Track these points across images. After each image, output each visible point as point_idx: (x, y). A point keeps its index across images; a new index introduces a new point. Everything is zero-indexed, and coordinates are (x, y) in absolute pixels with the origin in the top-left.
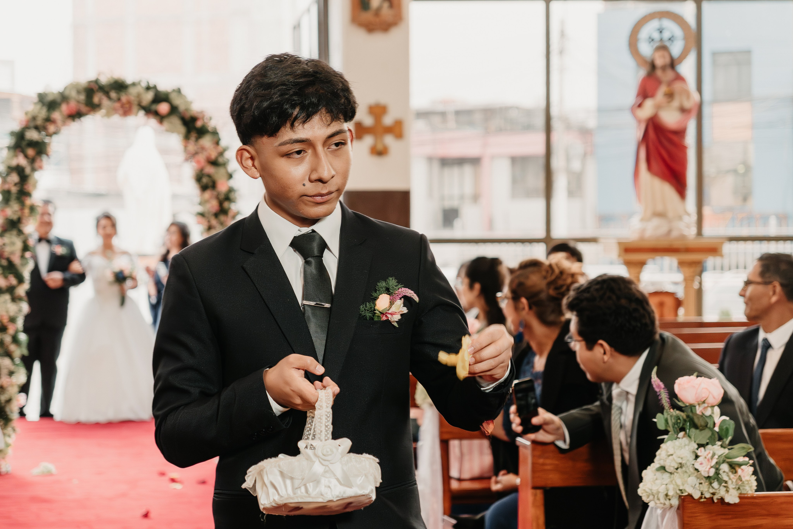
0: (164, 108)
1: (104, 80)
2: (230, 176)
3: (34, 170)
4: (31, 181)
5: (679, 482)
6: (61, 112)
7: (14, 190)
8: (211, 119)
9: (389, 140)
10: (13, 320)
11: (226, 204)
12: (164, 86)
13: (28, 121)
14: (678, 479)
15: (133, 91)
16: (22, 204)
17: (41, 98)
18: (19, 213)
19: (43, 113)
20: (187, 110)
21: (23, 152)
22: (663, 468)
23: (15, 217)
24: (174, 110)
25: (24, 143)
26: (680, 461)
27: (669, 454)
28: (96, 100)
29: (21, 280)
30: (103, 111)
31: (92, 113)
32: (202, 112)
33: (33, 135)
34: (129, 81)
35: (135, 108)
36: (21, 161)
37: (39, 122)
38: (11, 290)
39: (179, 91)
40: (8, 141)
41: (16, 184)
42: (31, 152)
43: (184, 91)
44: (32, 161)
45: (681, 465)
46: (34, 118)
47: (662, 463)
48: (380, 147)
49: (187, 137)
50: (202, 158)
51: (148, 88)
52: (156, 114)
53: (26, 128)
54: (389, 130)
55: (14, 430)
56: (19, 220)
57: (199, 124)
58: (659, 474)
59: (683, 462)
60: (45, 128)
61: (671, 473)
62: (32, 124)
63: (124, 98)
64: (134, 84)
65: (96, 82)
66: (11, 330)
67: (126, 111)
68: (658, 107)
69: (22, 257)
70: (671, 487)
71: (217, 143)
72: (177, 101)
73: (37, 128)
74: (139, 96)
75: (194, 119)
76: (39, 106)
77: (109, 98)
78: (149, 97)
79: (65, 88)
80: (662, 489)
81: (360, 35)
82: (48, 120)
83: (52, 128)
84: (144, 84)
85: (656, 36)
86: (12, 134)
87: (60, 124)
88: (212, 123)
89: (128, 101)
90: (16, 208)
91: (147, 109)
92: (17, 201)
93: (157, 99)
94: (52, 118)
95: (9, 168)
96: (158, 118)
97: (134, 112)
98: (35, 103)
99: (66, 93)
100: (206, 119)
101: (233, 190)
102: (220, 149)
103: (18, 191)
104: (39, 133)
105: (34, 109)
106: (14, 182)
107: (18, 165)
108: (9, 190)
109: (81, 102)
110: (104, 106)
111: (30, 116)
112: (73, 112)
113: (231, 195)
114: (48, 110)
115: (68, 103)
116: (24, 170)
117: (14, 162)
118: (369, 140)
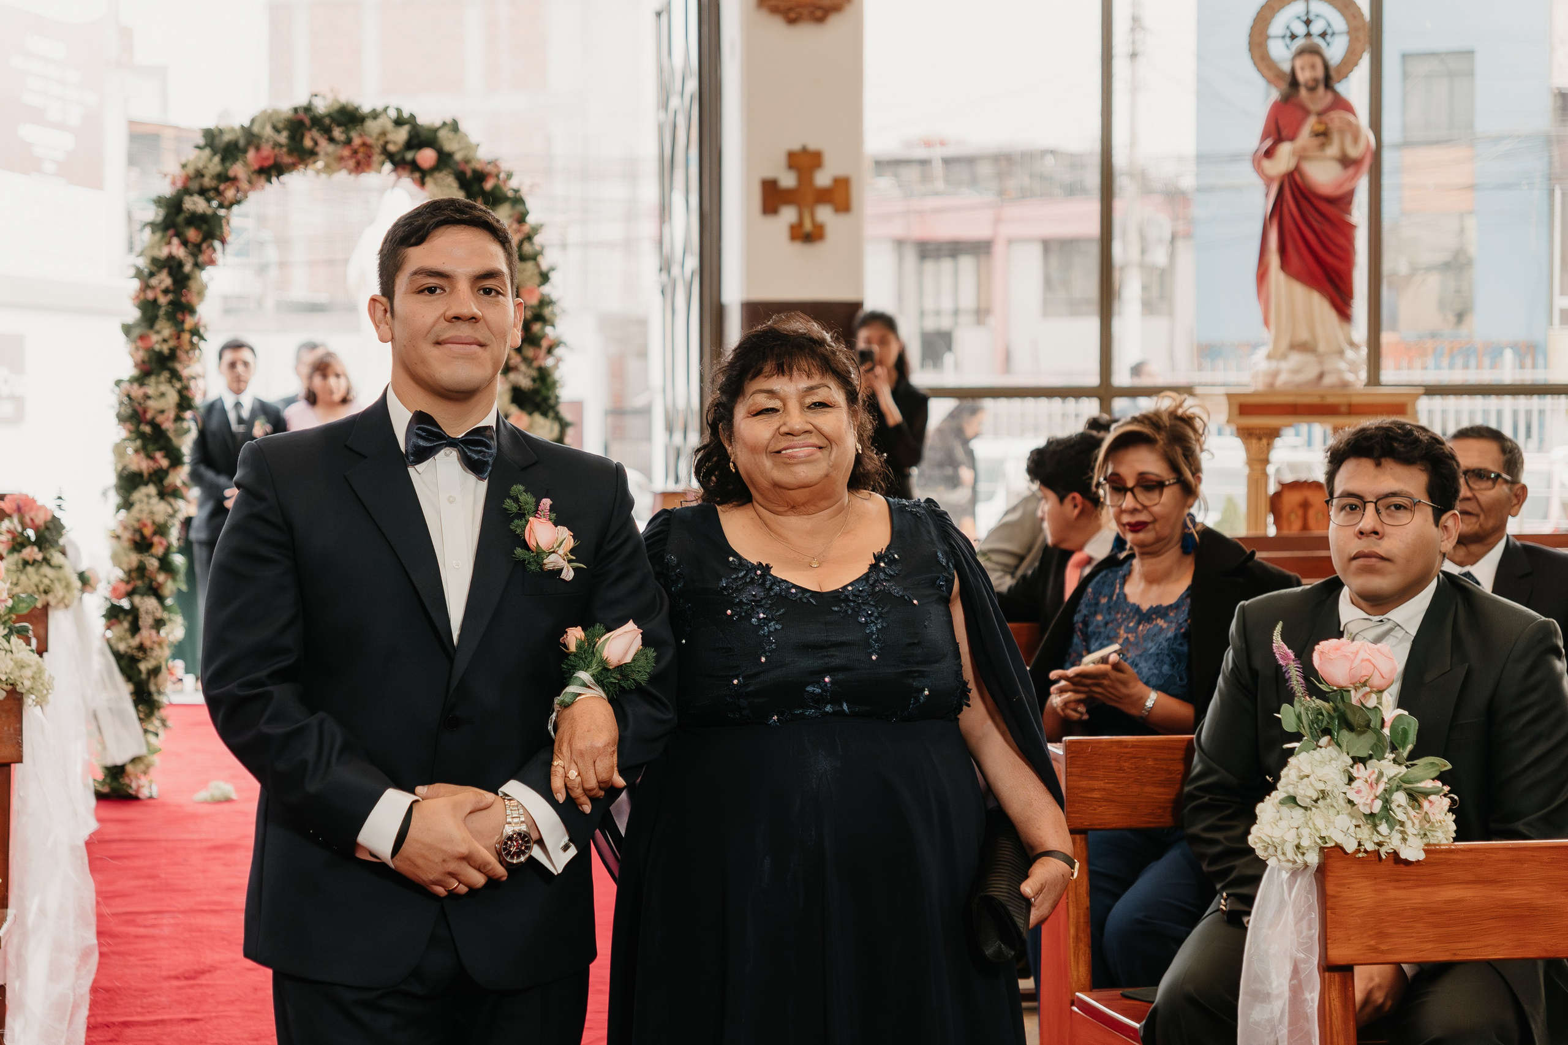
0: (427, 157)
1: (321, 107)
2: (544, 278)
3: (198, 266)
4: (194, 285)
5: (1320, 822)
6: (246, 164)
7: (163, 300)
8: (509, 176)
9: (824, 214)
10: (161, 530)
11: (536, 327)
12: (428, 117)
13: (188, 178)
14: (1318, 817)
15: (372, 126)
16: (178, 326)
17: (211, 138)
18: (172, 343)
19: (215, 165)
20: (467, 161)
21: (178, 234)
22: (1292, 800)
23: (165, 349)
24: (444, 159)
25: (180, 219)
26: (1322, 786)
27: (1302, 774)
28: (308, 143)
29: (176, 460)
30: (320, 164)
31: (301, 167)
32: (494, 163)
33: (196, 204)
34: (366, 109)
35: (377, 158)
36: (178, 250)
37: (207, 182)
38: (158, 477)
39: (454, 127)
40: (153, 214)
41: (166, 292)
42: (192, 234)
43: (463, 126)
44: (196, 250)
45: (1324, 795)
46: (199, 174)
47: (1291, 791)
48: (808, 226)
51: (399, 122)
52: (414, 167)
53: (186, 191)
54: (825, 196)
55: (163, 722)
56: (173, 355)
57: (489, 185)
58: (1285, 810)
59: (1328, 788)
60: (219, 193)
61: (1306, 808)
62: (194, 186)
63: (357, 141)
64: (375, 115)
65: (308, 109)
66: (159, 550)
67: (361, 163)
68: (1302, 156)
69: (179, 418)
70: (1305, 832)
71: (521, 219)
72: (450, 144)
73: (203, 192)
74: (384, 133)
75: (480, 176)
76: (207, 152)
77: (331, 140)
78: (401, 135)
79: (253, 121)
80: (1291, 838)
81: (775, 26)
82: (224, 178)
83: (230, 194)
84: (393, 114)
85: (1300, 29)
86: (159, 201)
87: (244, 185)
88: (513, 183)
89: (364, 144)
90: (167, 332)
91: (398, 158)
92: (169, 320)
93: (415, 141)
94: (231, 173)
95: (155, 261)
96: (417, 175)
97: (375, 165)
98: (198, 147)
99: (256, 129)
100: (502, 176)
101: (550, 303)
102: (526, 228)
103: (171, 303)
104: (209, 200)
105: (198, 158)
106: (163, 286)
107: (171, 258)
108: (155, 301)
109: (281, 146)
110: (322, 153)
111: (191, 170)
112: (267, 164)
113: (547, 312)
114: (223, 160)
115: (258, 148)
116: (180, 264)
117: (164, 252)
118: (788, 215)
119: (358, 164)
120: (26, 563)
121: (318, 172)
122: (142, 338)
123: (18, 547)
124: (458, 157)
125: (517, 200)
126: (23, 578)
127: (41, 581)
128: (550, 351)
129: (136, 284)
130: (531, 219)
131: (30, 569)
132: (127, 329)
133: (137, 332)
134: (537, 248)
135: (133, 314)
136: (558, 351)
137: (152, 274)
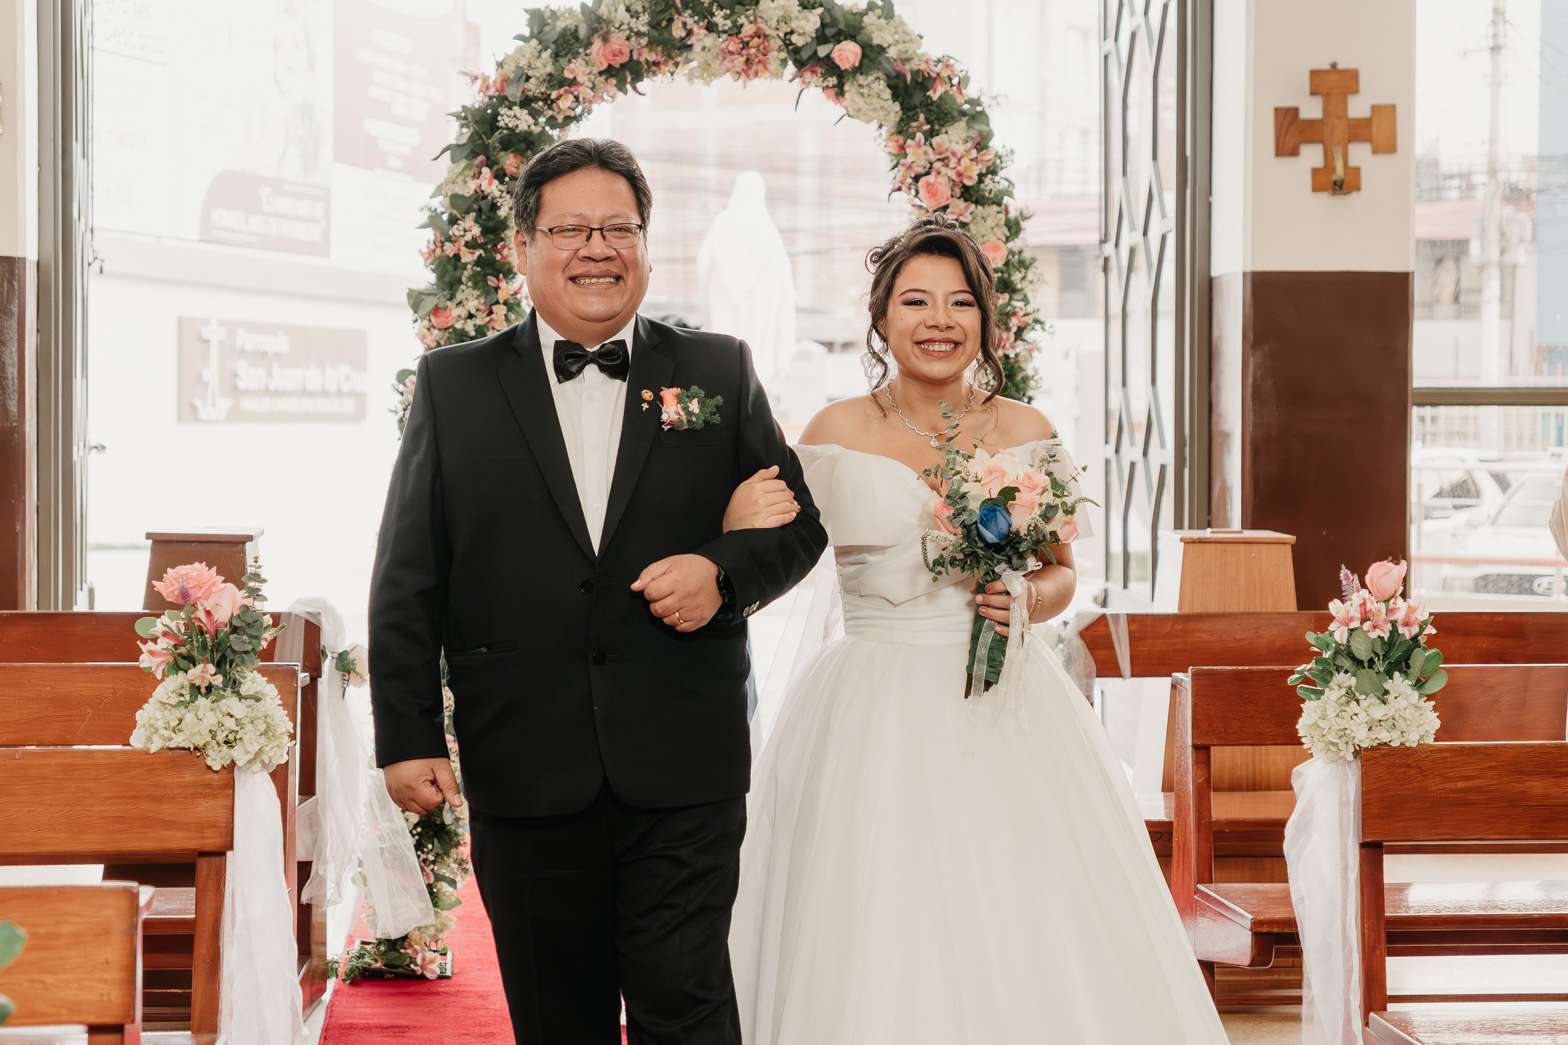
0: (847, 53)
2: (1013, 228)
6: (589, 62)
7: (468, 257)
8: (963, 82)
9: (1361, 156)
13: (505, 81)
15: (770, 10)
16: (490, 295)
17: (539, 20)
18: (481, 320)
19: (544, 65)
20: (907, 57)
21: (490, 163)
23: (470, 327)
24: (872, 55)
25: (494, 140)
28: (678, 32)
30: (694, 65)
31: (668, 70)
32: (945, 61)
33: (519, 120)
35: (775, 56)
36: (488, 185)
37: (534, 88)
39: (886, 10)
40: (454, 133)
41: (472, 245)
42: (510, 164)
46: (522, 76)
48: (1340, 172)
49: (903, 130)
50: (941, 181)
52: (830, 67)
53: (503, 100)
54: (1361, 131)
57: (935, 95)
60: (549, 102)
62: (514, 93)
63: (748, 30)
67: (753, 63)
71: (981, 145)
72: (880, 34)
73: (526, 102)
74: (785, 19)
75: (923, 81)
76: (534, 45)
77: (711, 28)
78: (811, 22)
82: (558, 81)
83: (566, 105)
86: (466, 116)
87: (585, 92)
88: (971, 92)
89: (758, 34)
90: (472, 305)
91: (805, 55)
92: (475, 286)
93: (829, 32)
94: (568, 75)
95: (455, 200)
96: (833, 81)
97: (774, 65)
98: (520, 37)
99: (603, 11)
100: (955, 81)
101: (1024, 265)
102: (989, 156)
103: (479, 262)
104: (535, 114)
105: (519, 50)
106: (468, 237)
107: (481, 195)
108: (457, 257)
109: (639, 34)
110: (697, 48)
111: (510, 70)
112: (617, 63)
113: (1016, 277)
114: (556, 56)
115: (605, 39)
116: (494, 207)
117: (469, 189)
118: (1312, 155)
119: (748, 62)
120: (195, 690)
121: (691, 77)
122: (436, 311)
123: (183, 663)
124: (892, 53)
125: (976, 116)
126: (189, 717)
127: (221, 724)
128: (1019, 334)
129: (430, 234)
130: (995, 144)
131: (202, 701)
132: (416, 300)
133: (429, 303)
134: (1004, 184)
135: (426, 278)
136: (1029, 335)
137: (453, 221)
